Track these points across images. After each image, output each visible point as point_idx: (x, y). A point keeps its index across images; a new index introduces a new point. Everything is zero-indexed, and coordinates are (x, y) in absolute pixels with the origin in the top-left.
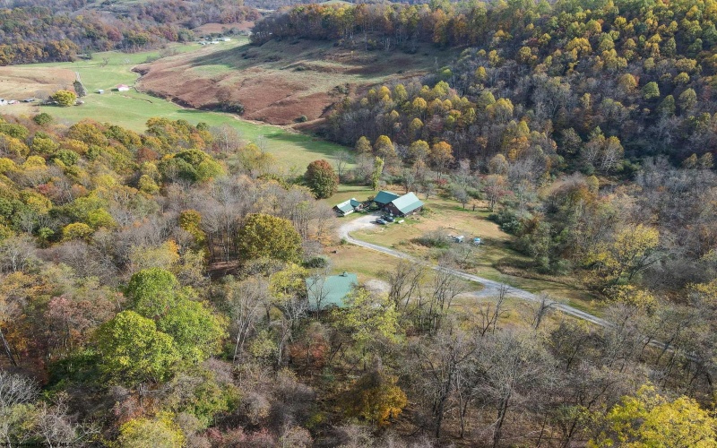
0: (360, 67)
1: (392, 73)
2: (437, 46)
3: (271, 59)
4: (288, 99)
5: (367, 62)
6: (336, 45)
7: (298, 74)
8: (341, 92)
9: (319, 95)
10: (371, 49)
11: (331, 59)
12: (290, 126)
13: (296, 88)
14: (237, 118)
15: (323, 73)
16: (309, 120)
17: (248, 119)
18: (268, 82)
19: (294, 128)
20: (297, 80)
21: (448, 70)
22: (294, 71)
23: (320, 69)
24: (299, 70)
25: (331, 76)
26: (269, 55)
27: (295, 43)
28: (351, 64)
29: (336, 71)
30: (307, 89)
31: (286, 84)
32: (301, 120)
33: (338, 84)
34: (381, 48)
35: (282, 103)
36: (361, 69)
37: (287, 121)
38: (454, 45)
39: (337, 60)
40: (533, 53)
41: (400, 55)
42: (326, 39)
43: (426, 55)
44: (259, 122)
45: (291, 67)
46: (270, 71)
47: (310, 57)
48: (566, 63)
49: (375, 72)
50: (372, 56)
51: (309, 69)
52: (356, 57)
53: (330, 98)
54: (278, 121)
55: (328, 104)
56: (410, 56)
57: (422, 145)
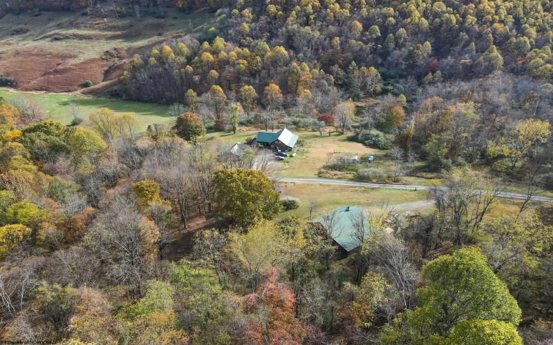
0: (119, 33)
1: (153, 35)
2: (182, 10)
3: (17, 32)
4: (60, 67)
5: (123, 28)
6: (85, 14)
7: (58, 43)
8: (112, 56)
9: (93, 61)
10: (121, 16)
11: (86, 27)
12: (78, 92)
13: (64, 57)
14: (12, 90)
15: (84, 41)
16: (94, 84)
17: (26, 90)
18: (28, 54)
19: (83, 93)
20: (60, 49)
21: (213, 28)
22: (51, 41)
23: (81, 37)
24: (56, 39)
25: (95, 43)
26: (13, 28)
27: (36, 15)
28: (108, 31)
29: (97, 38)
30: (75, 57)
31: (50, 54)
32: (86, 85)
33: (106, 49)
34: (131, 15)
35: (56, 72)
36: (121, 35)
37: (71, 88)
38: (197, 9)
39: (92, 27)
40: (278, 10)
41: (151, 20)
42: (69, 9)
43: (175, 18)
44: (39, 92)
45: (45, 37)
46: (23, 43)
47: (60, 26)
48: (307, 16)
49: (135, 36)
50: (126, 22)
51: (67, 38)
52: (111, 24)
53: (105, 63)
54: (61, 88)
55: (106, 68)
56: (162, 20)
57: (249, 90)
